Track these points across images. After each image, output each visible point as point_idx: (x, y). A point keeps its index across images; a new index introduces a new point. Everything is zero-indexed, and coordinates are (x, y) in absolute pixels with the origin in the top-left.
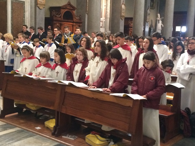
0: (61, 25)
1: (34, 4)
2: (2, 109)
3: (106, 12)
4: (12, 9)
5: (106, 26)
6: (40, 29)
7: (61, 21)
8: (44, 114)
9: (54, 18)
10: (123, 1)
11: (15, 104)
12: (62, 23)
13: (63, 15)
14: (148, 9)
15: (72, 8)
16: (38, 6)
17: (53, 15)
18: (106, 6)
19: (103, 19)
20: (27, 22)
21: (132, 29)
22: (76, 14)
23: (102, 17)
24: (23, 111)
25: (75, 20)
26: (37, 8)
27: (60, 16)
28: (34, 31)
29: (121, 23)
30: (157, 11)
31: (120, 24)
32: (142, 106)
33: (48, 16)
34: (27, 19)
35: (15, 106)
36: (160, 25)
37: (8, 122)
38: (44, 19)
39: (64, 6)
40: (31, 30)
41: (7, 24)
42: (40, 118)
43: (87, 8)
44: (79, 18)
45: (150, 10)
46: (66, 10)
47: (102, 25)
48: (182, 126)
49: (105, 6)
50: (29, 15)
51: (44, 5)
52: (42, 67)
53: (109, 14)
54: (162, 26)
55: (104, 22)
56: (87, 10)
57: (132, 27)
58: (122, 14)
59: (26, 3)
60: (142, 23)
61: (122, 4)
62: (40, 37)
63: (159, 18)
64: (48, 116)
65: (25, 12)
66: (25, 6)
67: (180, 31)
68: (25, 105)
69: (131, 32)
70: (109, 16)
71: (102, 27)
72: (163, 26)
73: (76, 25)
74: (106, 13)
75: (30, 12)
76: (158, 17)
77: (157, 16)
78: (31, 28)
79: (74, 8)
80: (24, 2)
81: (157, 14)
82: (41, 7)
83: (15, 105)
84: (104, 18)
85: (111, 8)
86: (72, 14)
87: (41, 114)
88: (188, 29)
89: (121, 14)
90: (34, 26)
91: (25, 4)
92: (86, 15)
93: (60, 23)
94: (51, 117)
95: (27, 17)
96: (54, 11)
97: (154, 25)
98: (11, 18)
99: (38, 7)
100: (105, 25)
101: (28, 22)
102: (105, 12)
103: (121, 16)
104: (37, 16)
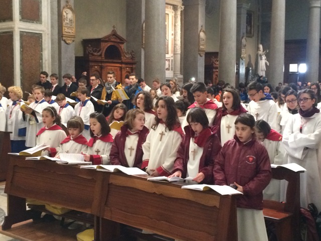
0: (102, 68)
1: (56, 37)
2: (7, 215)
3: (175, 45)
4: (22, 47)
5: (175, 68)
6: (66, 78)
7: (102, 62)
8: (75, 221)
9: (90, 58)
10: (202, 26)
11: (28, 205)
12: (103, 64)
13: (104, 52)
14: (242, 38)
15: (118, 41)
16: (64, 38)
17: (89, 53)
18: (175, 35)
19: (169, 56)
20: (45, 67)
21: (217, 72)
22: (125, 49)
23: (168, 54)
24: (42, 217)
25: (124, 59)
26: (62, 42)
27: (99, 54)
28: (57, 81)
29: (199, 62)
30: (258, 41)
31: (198, 64)
32: (236, 206)
33: (81, 54)
34: (47, 62)
35: (28, 209)
36: (263, 63)
37: (17, 236)
38: (74, 59)
39: (106, 37)
40: (53, 80)
41: (13, 71)
42: (69, 228)
43: (144, 40)
44: (130, 55)
45: (246, 39)
46: (109, 44)
47: (169, 66)
48: (304, 234)
49: (172, 35)
50: (48, 55)
51: (74, 36)
52: (72, 142)
53: (180, 47)
54: (266, 64)
55: (172, 60)
56: (144, 42)
57: (217, 68)
58: (201, 47)
59: (43, 35)
60: (234, 61)
61: (200, 31)
62: (67, 90)
63: (261, 52)
64: (82, 223)
65: (43, 49)
66: (43, 41)
67: (296, 71)
68: (44, 206)
69: (217, 75)
70: (179, 51)
71: (168, 69)
72: (268, 64)
73: (127, 67)
74: (174, 47)
75: (52, 49)
76: (260, 50)
77: (258, 49)
78: (52, 75)
79: (122, 41)
80: (41, 35)
81: (258, 44)
82: (68, 40)
83: (27, 207)
84: (172, 55)
85: (183, 38)
86: (119, 50)
87: (71, 221)
88: (310, 68)
89: (199, 46)
90: (57, 73)
91: (42, 38)
92: (142, 50)
93: (100, 65)
94: (88, 225)
95: (47, 58)
96: (90, 45)
97: (253, 63)
98: (21, 60)
99: (64, 41)
100: (173, 67)
101: (48, 67)
102: (172, 44)
103: (199, 51)
104: (62, 55)
